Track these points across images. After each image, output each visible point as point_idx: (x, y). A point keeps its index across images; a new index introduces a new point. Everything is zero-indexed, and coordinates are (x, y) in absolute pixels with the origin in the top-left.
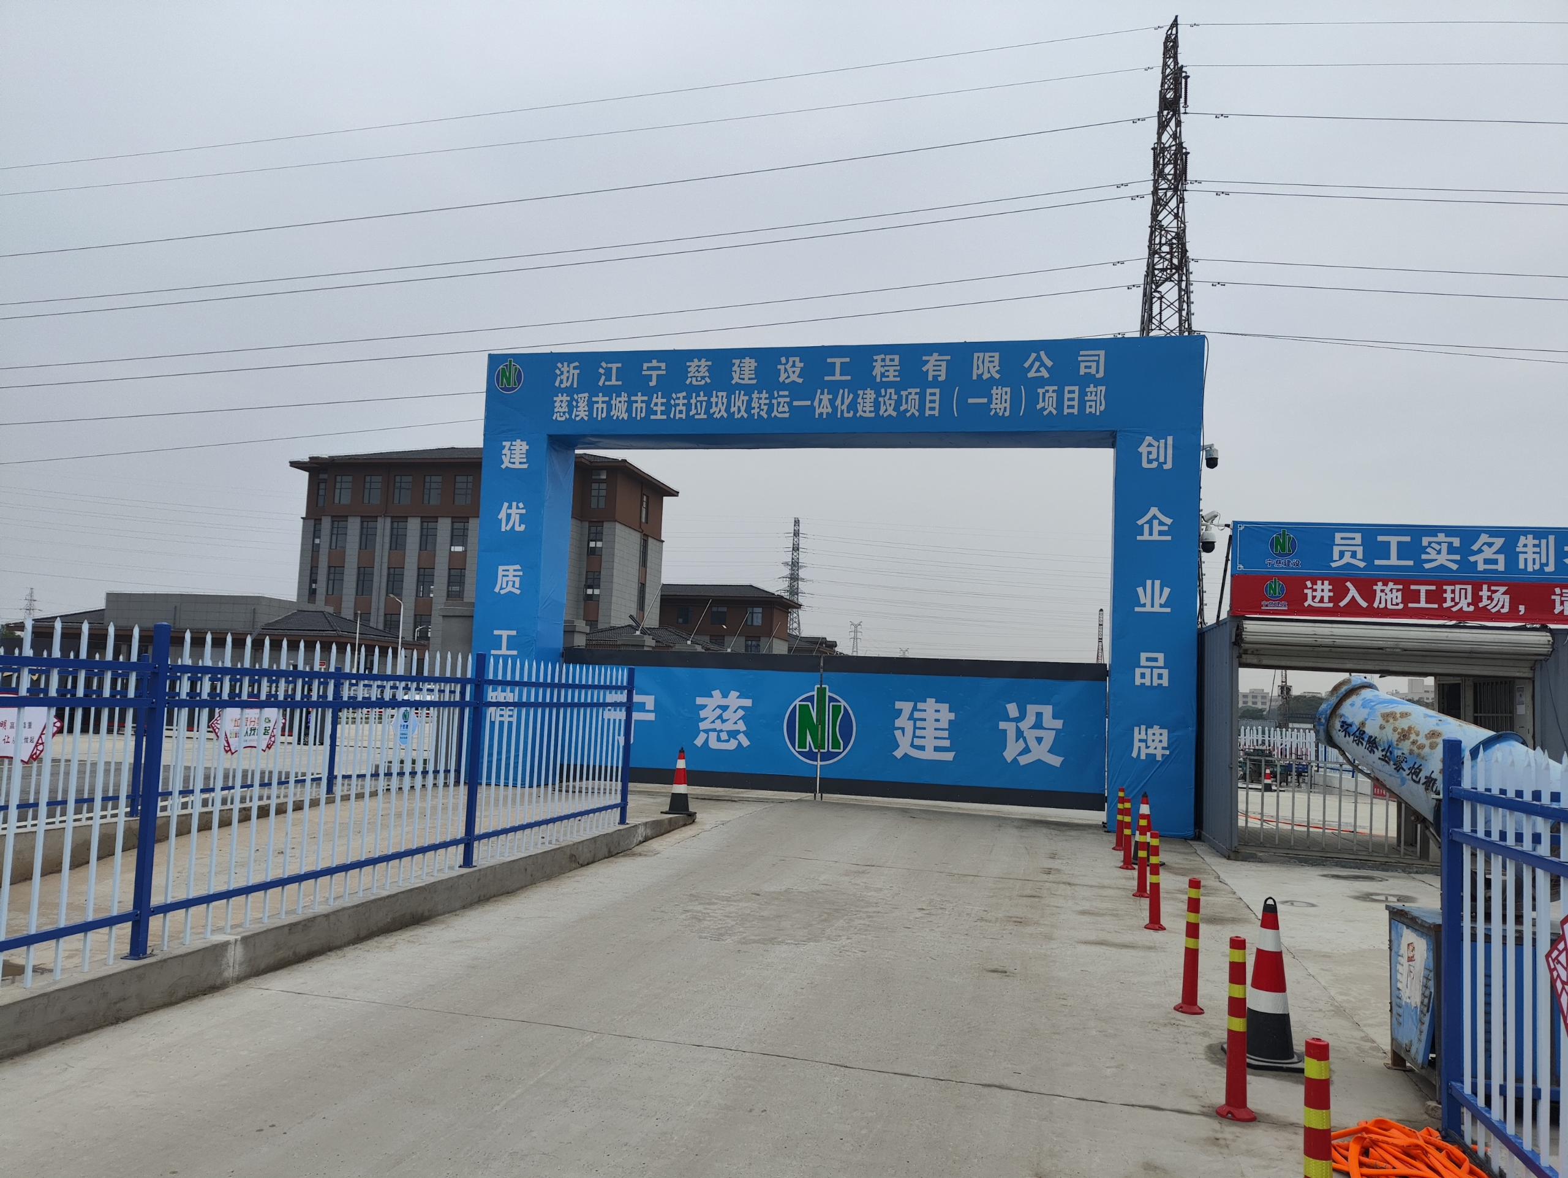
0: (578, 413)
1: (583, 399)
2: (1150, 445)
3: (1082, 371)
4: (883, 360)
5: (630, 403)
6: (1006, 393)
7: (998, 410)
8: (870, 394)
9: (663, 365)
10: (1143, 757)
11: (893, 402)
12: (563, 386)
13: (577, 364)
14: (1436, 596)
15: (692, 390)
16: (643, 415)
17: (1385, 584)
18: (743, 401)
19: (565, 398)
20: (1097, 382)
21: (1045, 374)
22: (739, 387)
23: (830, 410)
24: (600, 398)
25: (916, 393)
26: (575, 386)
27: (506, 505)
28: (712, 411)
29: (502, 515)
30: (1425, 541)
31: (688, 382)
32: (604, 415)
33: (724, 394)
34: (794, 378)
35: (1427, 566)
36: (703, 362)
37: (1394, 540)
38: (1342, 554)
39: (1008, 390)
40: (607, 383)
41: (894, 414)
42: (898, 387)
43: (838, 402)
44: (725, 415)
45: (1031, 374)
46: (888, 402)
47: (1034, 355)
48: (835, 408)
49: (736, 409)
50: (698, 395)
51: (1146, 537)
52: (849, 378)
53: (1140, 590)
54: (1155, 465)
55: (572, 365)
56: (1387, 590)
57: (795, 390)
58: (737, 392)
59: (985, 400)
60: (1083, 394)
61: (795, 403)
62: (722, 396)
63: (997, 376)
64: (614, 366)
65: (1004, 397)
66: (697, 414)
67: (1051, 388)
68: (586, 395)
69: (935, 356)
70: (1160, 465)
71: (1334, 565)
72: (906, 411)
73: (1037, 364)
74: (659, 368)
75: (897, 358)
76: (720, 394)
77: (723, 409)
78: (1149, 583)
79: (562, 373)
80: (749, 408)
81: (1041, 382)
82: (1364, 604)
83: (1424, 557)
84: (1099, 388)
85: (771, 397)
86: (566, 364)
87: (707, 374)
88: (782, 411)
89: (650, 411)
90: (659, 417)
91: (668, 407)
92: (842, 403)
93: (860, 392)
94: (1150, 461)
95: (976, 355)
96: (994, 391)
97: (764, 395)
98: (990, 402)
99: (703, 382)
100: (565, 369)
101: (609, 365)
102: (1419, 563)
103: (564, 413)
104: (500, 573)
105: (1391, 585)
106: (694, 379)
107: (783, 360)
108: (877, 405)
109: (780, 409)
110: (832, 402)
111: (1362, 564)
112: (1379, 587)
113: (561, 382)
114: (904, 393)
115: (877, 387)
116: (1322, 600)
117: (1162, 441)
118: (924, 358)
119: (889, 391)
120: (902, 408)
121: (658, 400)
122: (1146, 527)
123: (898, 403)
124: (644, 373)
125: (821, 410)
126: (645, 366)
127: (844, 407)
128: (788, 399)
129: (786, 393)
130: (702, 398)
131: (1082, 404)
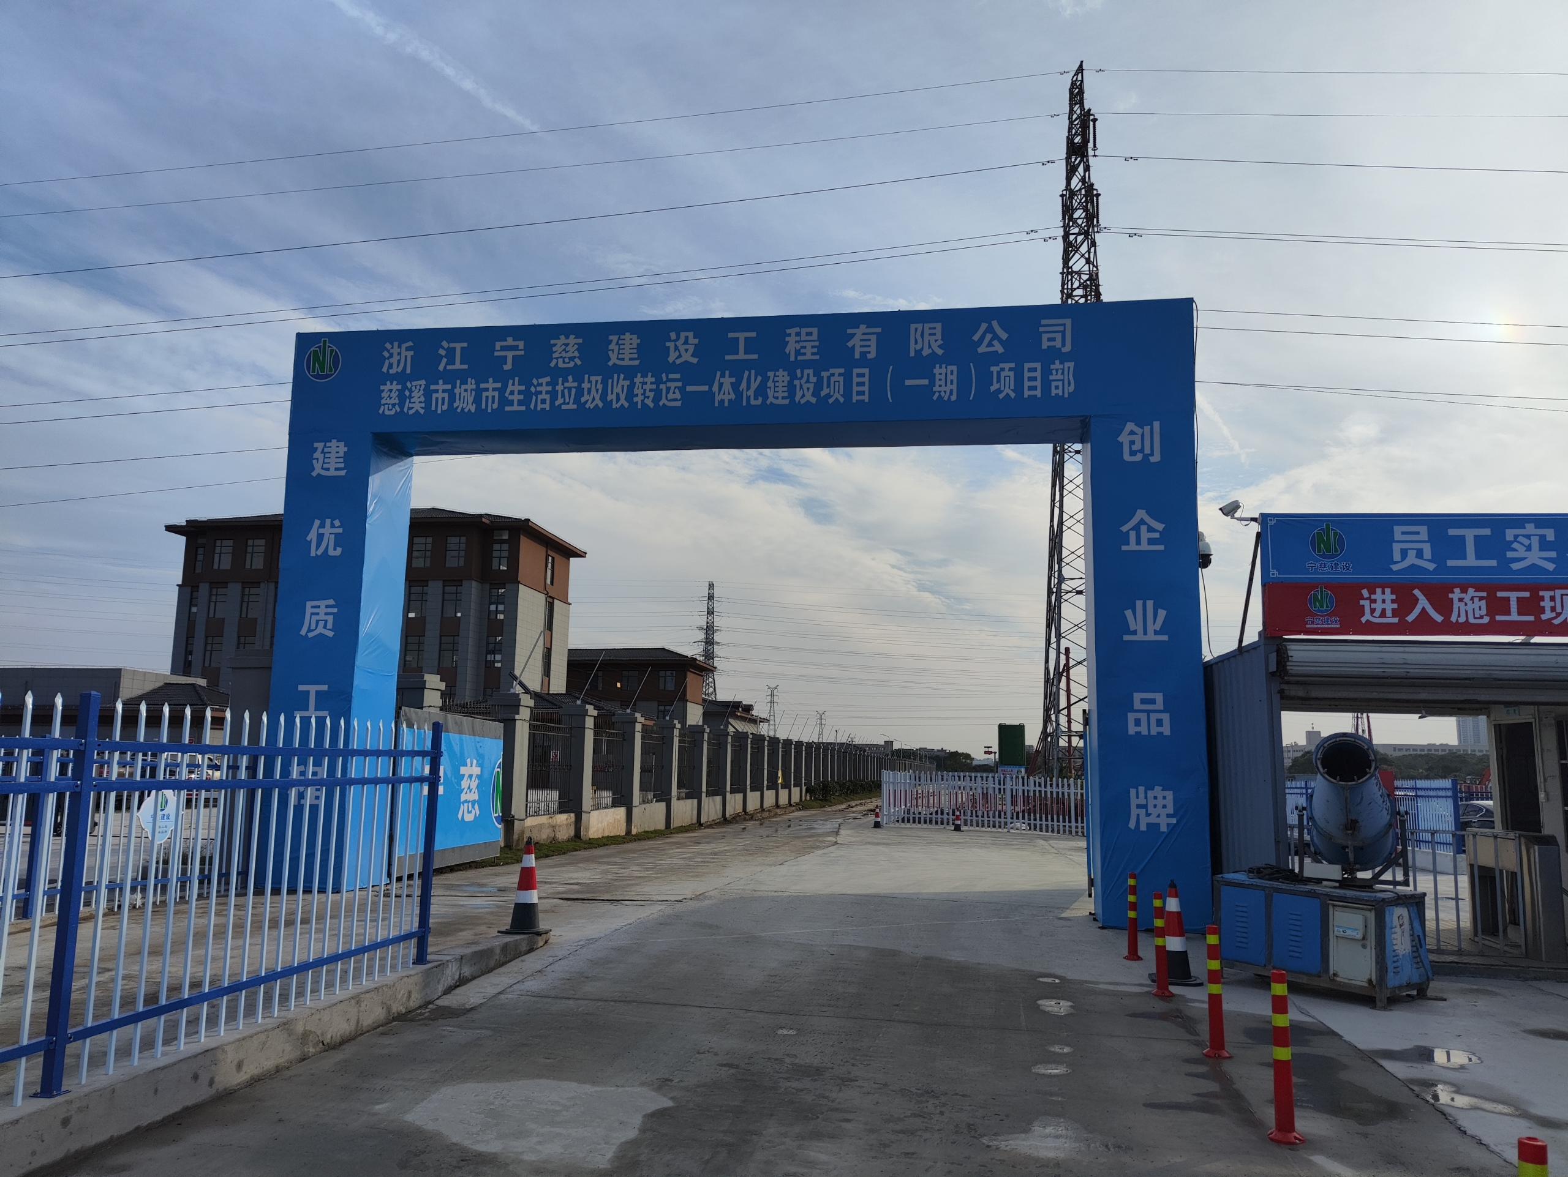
0: (411, 405)
1: (418, 387)
2: (1132, 433)
3: (1045, 345)
4: (798, 334)
5: (479, 392)
6: (952, 373)
7: (943, 394)
8: (783, 376)
9: (521, 344)
10: (1143, 828)
11: (811, 386)
12: (391, 372)
13: (410, 344)
15: (558, 374)
16: (495, 406)
17: (1464, 590)
18: (623, 386)
19: (395, 387)
20: (1064, 358)
21: (998, 348)
22: (618, 369)
23: (733, 396)
24: (441, 386)
25: (840, 375)
26: (408, 371)
27: (317, 523)
28: (583, 400)
29: (312, 536)
30: (1510, 534)
31: (552, 364)
32: (445, 407)
33: (599, 378)
34: (687, 357)
35: (1515, 566)
36: (572, 340)
37: (1469, 535)
38: (1404, 553)
39: (954, 368)
40: (449, 367)
41: (813, 400)
42: (818, 367)
43: (744, 385)
44: (601, 405)
45: (982, 349)
46: (805, 386)
47: (984, 326)
48: (739, 394)
49: (614, 397)
50: (565, 380)
51: (1132, 546)
52: (755, 357)
53: (1128, 613)
54: (1139, 457)
55: (404, 346)
56: (1467, 598)
57: (689, 374)
58: (615, 376)
59: (926, 382)
60: (1046, 372)
61: (689, 389)
62: (597, 381)
63: (940, 352)
64: (458, 346)
65: (949, 377)
66: (564, 403)
67: (1007, 366)
68: (423, 382)
69: (863, 327)
70: (1146, 457)
71: (1395, 568)
72: (829, 396)
73: (989, 336)
74: (516, 348)
75: (815, 331)
76: (593, 379)
77: (597, 397)
78: (1139, 604)
79: (391, 356)
80: (630, 395)
81: (995, 358)
82: (1439, 618)
83: (1510, 554)
84: (1067, 365)
85: (658, 382)
86: (396, 344)
87: (577, 354)
88: (672, 398)
89: (504, 401)
90: (515, 408)
91: (527, 396)
92: (748, 388)
93: (771, 374)
94: (1133, 453)
95: (913, 326)
96: (937, 371)
97: (650, 379)
98: (932, 383)
99: (572, 364)
100: (396, 350)
101: (452, 345)
102: (1505, 564)
103: (394, 405)
104: (309, 610)
105: (1471, 591)
106: (560, 360)
107: (673, 335)
108: (791, 389)
109: (670, 396)
110: (735, 386)
111: (1431, 566)
112: (1456, 594)
113: (391, 366)
114: (825, 374)
115: (792, 368)
116: (1383, 614)
117: (1147, 429)
118: (849, 331)
119: (806, 372)
120: (823, 394)
121: (515, 387)
122: (1133, 534)
123: (818, 386)
124: (496, 354)
125: (721, 396)
126: (498, 345)
127: (751, 393)
128: (679, 384)
129: (678, 376)
130: (571, 383)
131: (1046, 384)
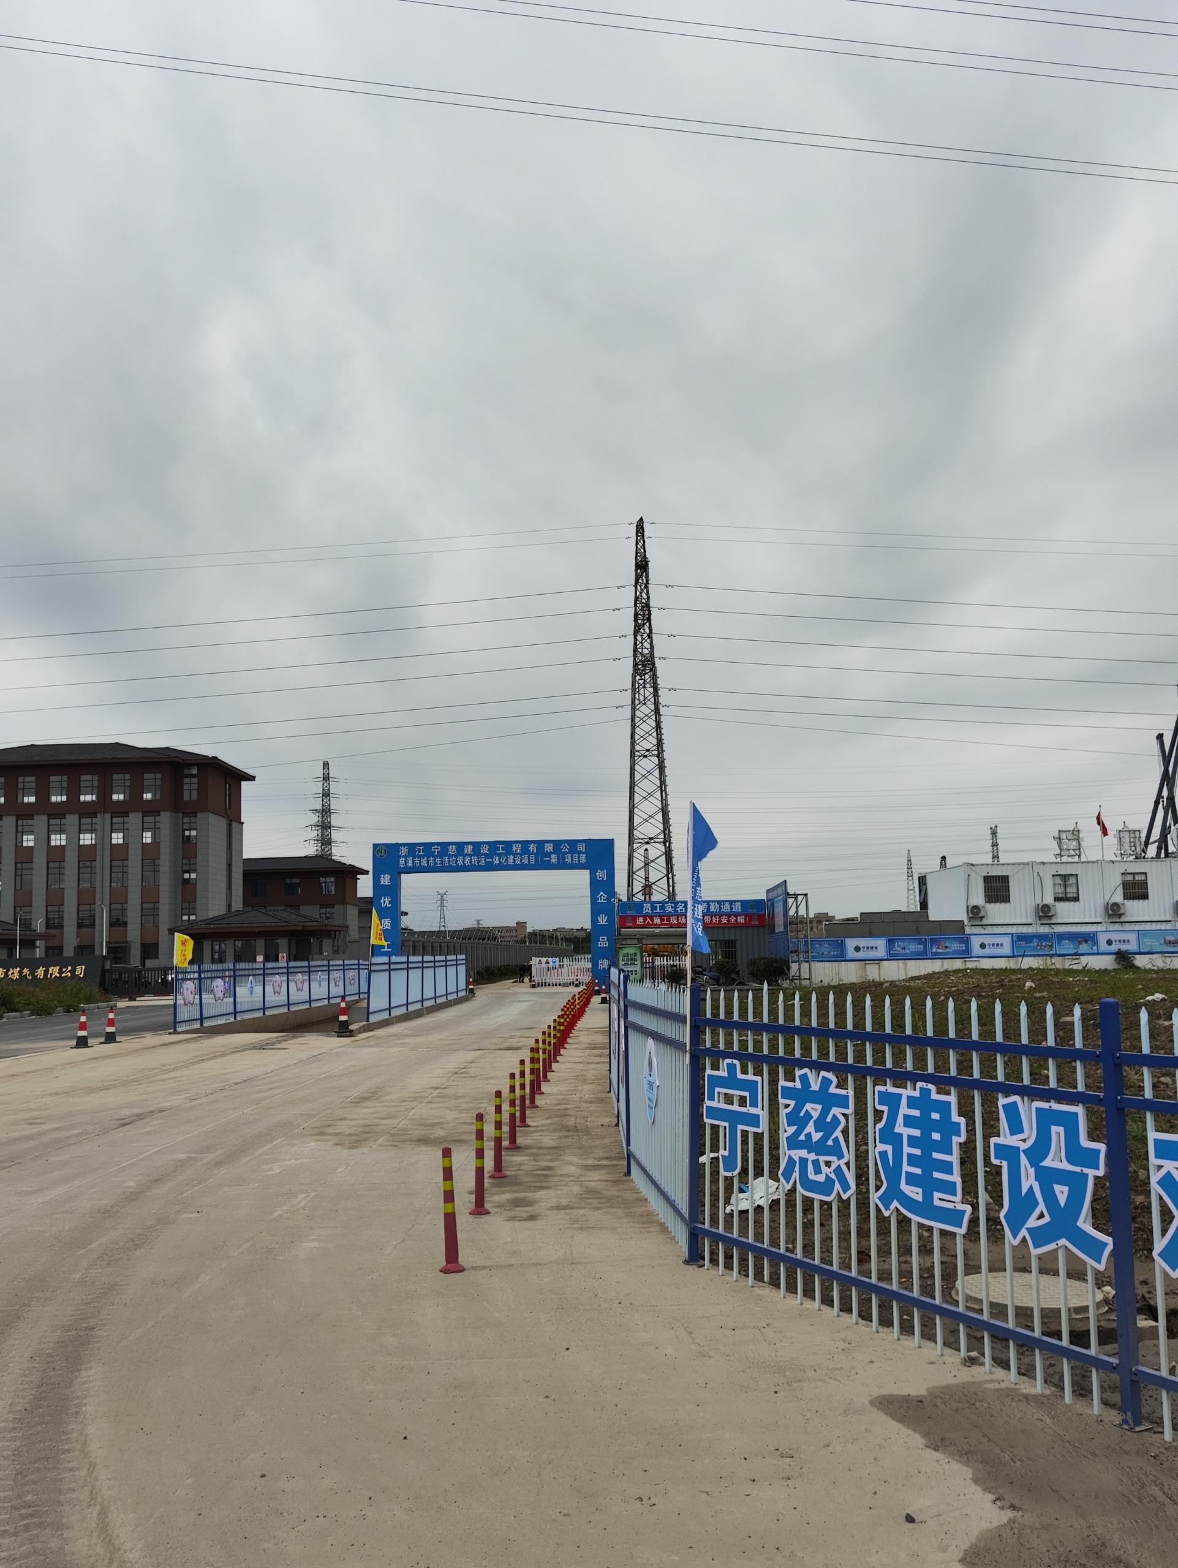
0: (409, 864)
1: (410, 857)
2: (599, 872)
3: (578, 850)
4: (515, 846)
5: (428, 861)
7: (553, 860)
8: (512, 855)
9: (439, 847)
10: (601, 969)
12: (402, 855)
13: (407, 847)
14: (668, 920)
15: (450, 856)
16: (433, 865)
18: (469, 857)
21: (567, 850)
22: (467, 854)
24: (417, 859)
25: (527, 857)
26: (407, 855)
27: (384, 898)
28: (458, 863)
29: (382, 901)
30: (666, 905)
31: (448, 853)
32: (419, 865)
34: (486, 851)
35: (666, 912)
36: (453, 846)
37: (658, 905)
39: (556, 853)
40: (419, 853)
41: (520, 864)
42: (521, 854)
43: (501, 858)
44: (463, 862)
46: (518, 860)
47: (563, 844)
48: (500, 862)
49: (466, 860)
51: (600, 901)
52: (504, 851)
53: (598, 918)
54: (601, 876)
55: (405, 848)
57: (486, 856)
60: (579, 857)
61: (487, 858)
62: (461, 858)
63: (552, 851)
64: (421, 848)
65: (555, 855)
66: (452, 864)
67: (569, 853)
69: (532, 844)
70: (603, 876)
71: (643, 913)
72: (524, 862)
73: (564, 847)
75: (520, 845)
76: (460, 855)
78: (600, 914)
80: (471, 862)
81: (566, 853)
82: (651, 923)
83: (666, 909)
84: (584, 853)
85: (478, 858)
86: (403, 847)
87: (455, 850)
88: (482, 863)
89: (435, 863)
90: (439, 865)
91: (442, 862)
92: (503, 858)
93: (508, 856)
95: (545, 844)
96: (551, 854)
97: (476, 855)
98: (550, 857)
99: (454, 853)
100: (403, 849)
101: (419, 847)
103: (403, 861)
104: (383, 922)
106: (451, 852)
107: (482, 845)
108: (514, 860)
109: (482, 860)
110: (499, 859)
111: (650, 912)
112: (654, 918)
113: (401, 853)
114: (523, 855)
115: (515, 855)
117: (603, 868)
118: (529, 845)
119: (518, 854)
121: (438, 860)
122: (599, 897)
123: (521, 860)
124: (432, 850)
125: (495, 862)
126: (433, 848)
127: (503, 861)
129: (483, 855)
130: (454, 858)
131: (579, 860)
